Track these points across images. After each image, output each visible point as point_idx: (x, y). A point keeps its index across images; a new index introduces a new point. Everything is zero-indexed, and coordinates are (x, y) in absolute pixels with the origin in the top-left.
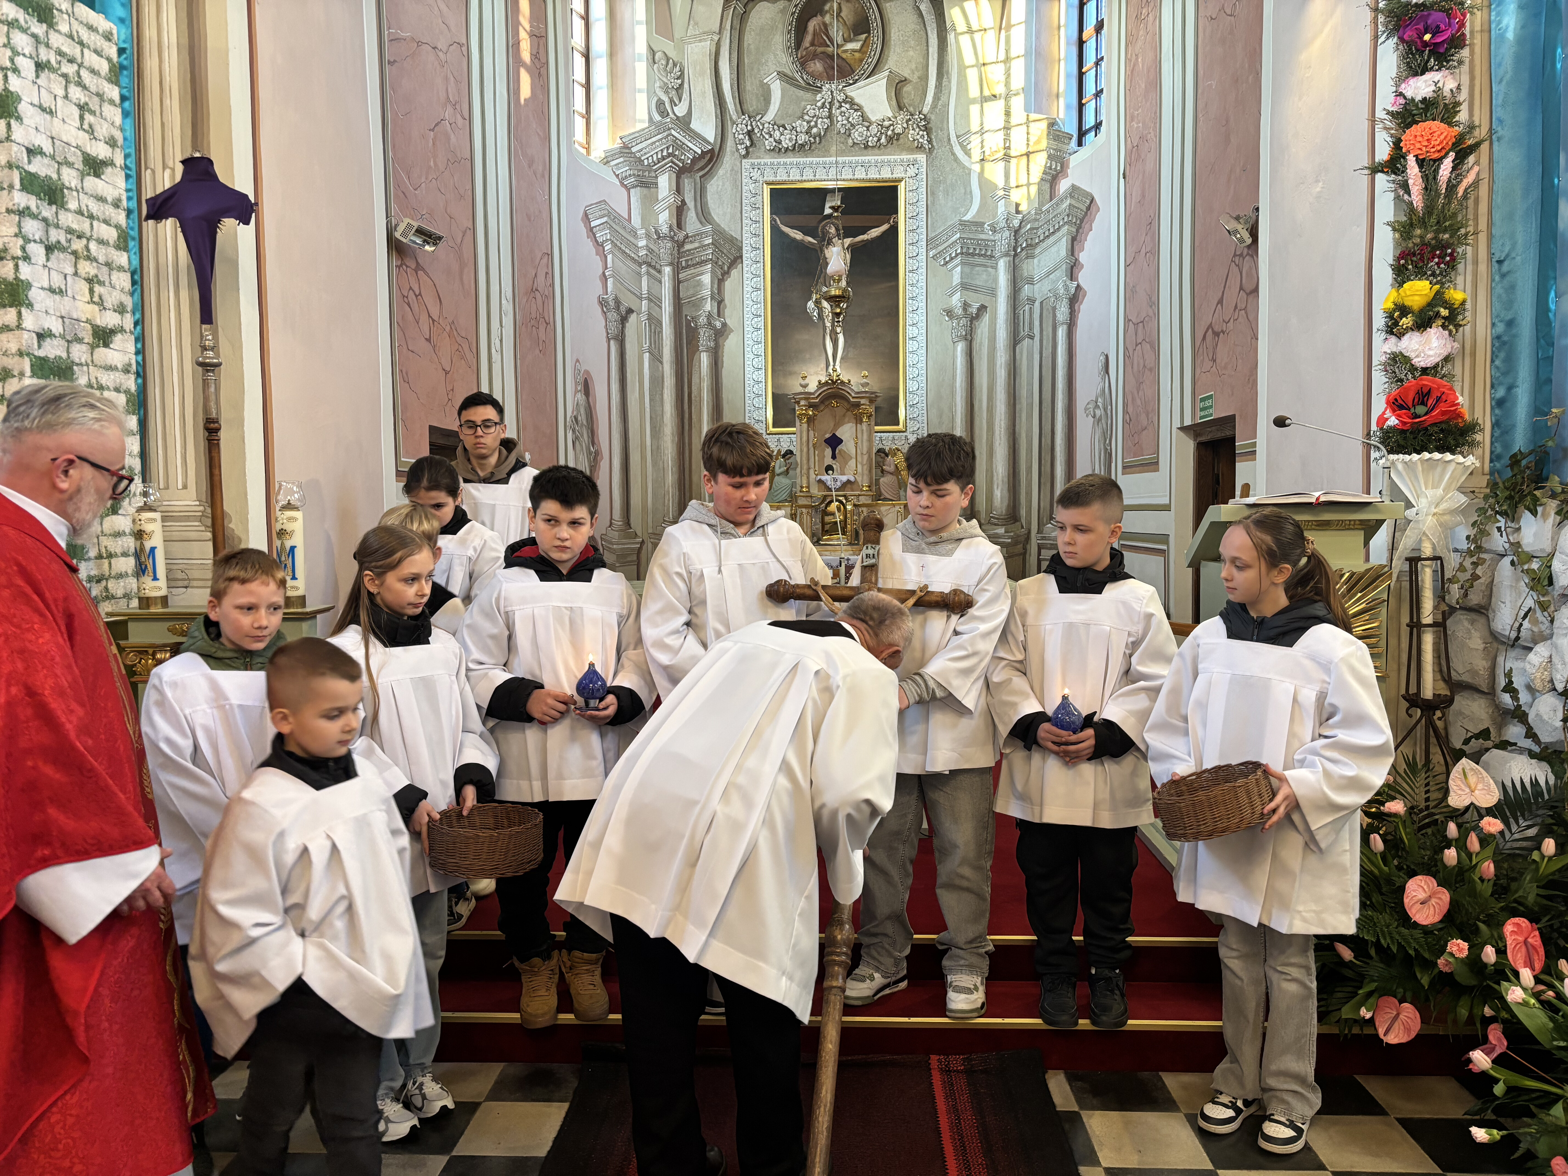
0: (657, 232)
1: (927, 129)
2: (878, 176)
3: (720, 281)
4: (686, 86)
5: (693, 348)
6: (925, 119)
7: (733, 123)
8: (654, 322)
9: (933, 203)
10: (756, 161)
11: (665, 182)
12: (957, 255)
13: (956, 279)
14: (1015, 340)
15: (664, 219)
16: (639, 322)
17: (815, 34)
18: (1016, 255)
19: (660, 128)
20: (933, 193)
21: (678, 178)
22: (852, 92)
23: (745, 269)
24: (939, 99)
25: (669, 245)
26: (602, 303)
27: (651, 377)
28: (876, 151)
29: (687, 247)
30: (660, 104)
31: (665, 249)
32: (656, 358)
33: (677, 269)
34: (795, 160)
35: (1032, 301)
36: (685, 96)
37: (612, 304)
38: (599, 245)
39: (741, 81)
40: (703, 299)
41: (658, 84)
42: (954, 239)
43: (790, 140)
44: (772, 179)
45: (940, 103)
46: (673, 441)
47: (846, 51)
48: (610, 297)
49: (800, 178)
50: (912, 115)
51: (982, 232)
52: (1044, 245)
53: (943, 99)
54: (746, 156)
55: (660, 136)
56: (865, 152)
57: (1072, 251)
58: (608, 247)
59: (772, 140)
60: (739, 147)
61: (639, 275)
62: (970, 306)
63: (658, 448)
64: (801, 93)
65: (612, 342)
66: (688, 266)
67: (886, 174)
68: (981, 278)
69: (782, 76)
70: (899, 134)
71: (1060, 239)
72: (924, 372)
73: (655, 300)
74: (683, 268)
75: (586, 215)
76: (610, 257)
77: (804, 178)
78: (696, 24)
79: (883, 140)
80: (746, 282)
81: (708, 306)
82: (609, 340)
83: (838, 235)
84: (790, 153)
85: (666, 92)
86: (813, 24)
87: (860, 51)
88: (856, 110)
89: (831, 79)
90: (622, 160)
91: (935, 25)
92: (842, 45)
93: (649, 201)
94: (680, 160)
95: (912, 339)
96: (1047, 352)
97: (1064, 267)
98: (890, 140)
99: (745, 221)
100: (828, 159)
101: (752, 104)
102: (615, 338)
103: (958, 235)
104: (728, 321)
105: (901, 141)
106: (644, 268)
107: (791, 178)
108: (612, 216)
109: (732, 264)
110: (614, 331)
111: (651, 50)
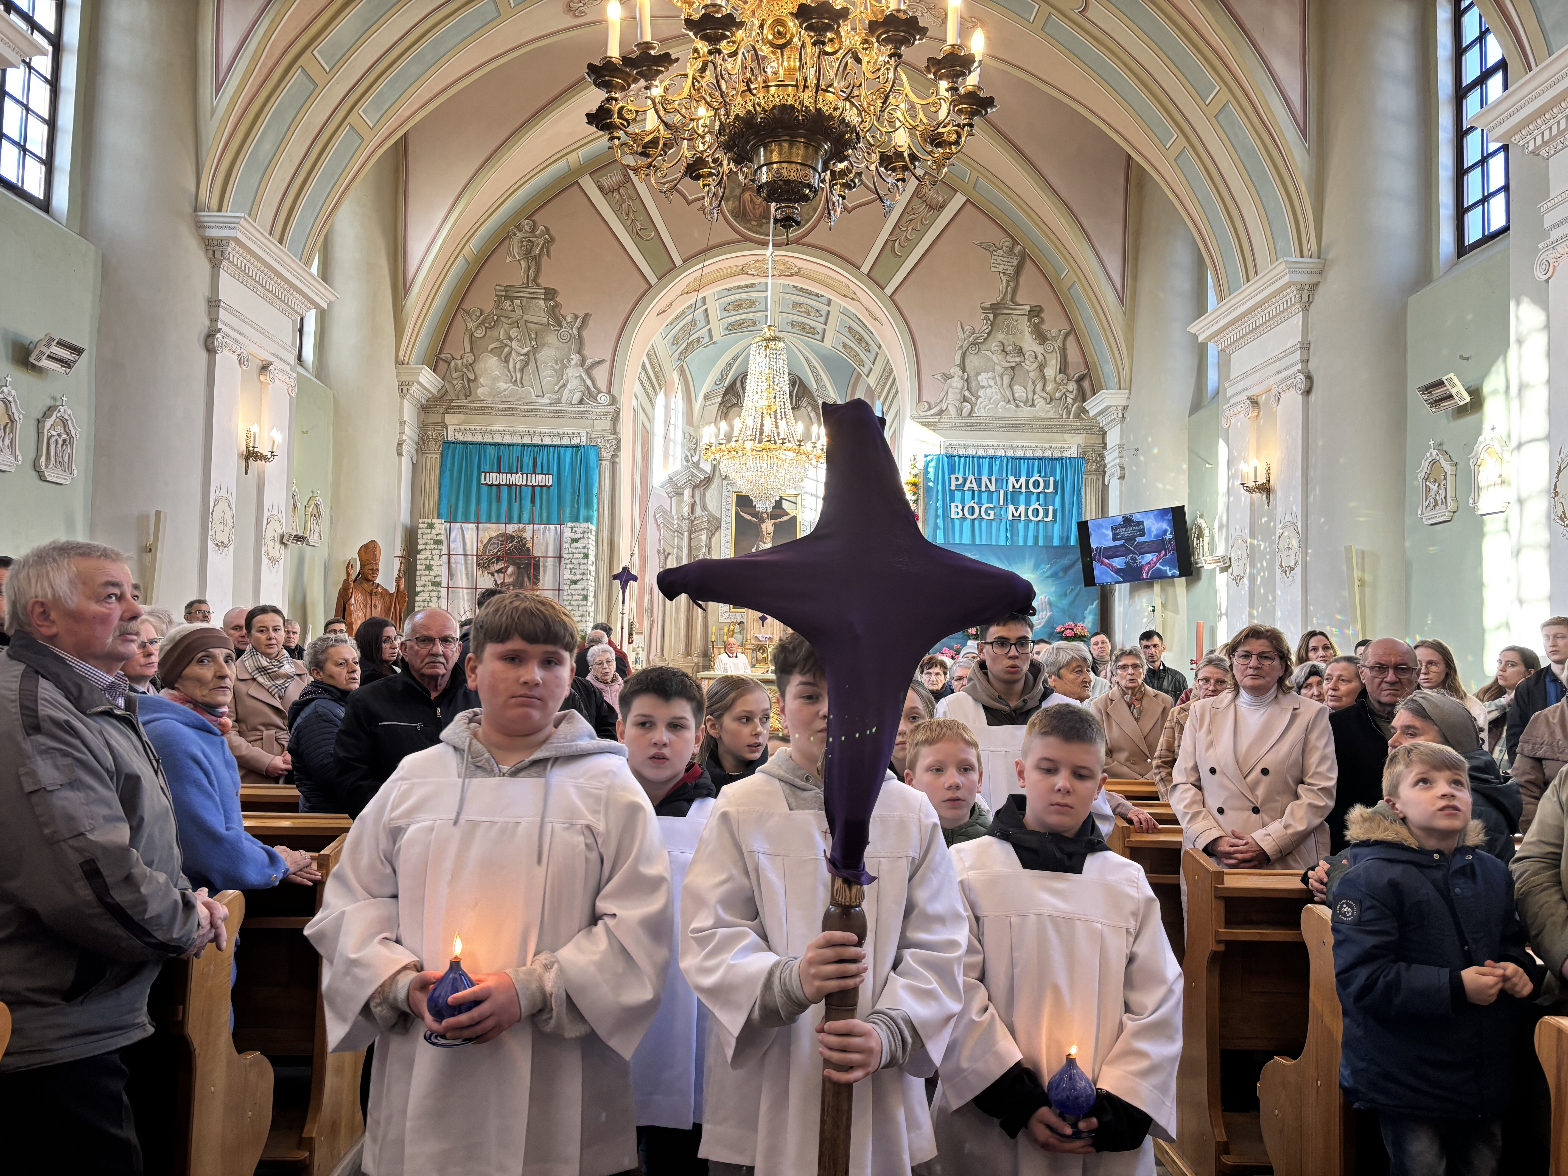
0: (682, 517)
3: (710, 539)
4: (698, 447)
8: (679, 558)
10: (730, 481)
11: (687, 493)
15: (686, 510)
19: (686, 468)
21: (693, 491)
23: (722, 532)
25: (687, 522)
26: (659, 552)
29: (696, 522)
30: (687, 456)
31: (685, 524)
33: (691, 533)
36: (698, 452)
37: (662, 551)
38: (658, 526)
40: (701, 547)
41: (686, 448)
44: (736, 491)
48: (661, 548)
54: (725, 479)
55: (686, 472)
58: (662, 526)
60: (722, 474)
61: (674, 537)
66: (696, 532)
73: (680, 548)
74: (693, 532)
75: (654, 513)
76: (662, 530)
78: (705, 420)
80: (722, 538)
81: (704, 550)
83: (768, 518)
85: (690, 451)
90: (669, 485)
93: (680, 502)
94: (694, 482)
99: (723, 510)
102: (663, 567)
104: (713, 557)
106: (676, 533)
108: (665, 512)
109: (716, 530)
110: (662, 564)
111: (684, 433)
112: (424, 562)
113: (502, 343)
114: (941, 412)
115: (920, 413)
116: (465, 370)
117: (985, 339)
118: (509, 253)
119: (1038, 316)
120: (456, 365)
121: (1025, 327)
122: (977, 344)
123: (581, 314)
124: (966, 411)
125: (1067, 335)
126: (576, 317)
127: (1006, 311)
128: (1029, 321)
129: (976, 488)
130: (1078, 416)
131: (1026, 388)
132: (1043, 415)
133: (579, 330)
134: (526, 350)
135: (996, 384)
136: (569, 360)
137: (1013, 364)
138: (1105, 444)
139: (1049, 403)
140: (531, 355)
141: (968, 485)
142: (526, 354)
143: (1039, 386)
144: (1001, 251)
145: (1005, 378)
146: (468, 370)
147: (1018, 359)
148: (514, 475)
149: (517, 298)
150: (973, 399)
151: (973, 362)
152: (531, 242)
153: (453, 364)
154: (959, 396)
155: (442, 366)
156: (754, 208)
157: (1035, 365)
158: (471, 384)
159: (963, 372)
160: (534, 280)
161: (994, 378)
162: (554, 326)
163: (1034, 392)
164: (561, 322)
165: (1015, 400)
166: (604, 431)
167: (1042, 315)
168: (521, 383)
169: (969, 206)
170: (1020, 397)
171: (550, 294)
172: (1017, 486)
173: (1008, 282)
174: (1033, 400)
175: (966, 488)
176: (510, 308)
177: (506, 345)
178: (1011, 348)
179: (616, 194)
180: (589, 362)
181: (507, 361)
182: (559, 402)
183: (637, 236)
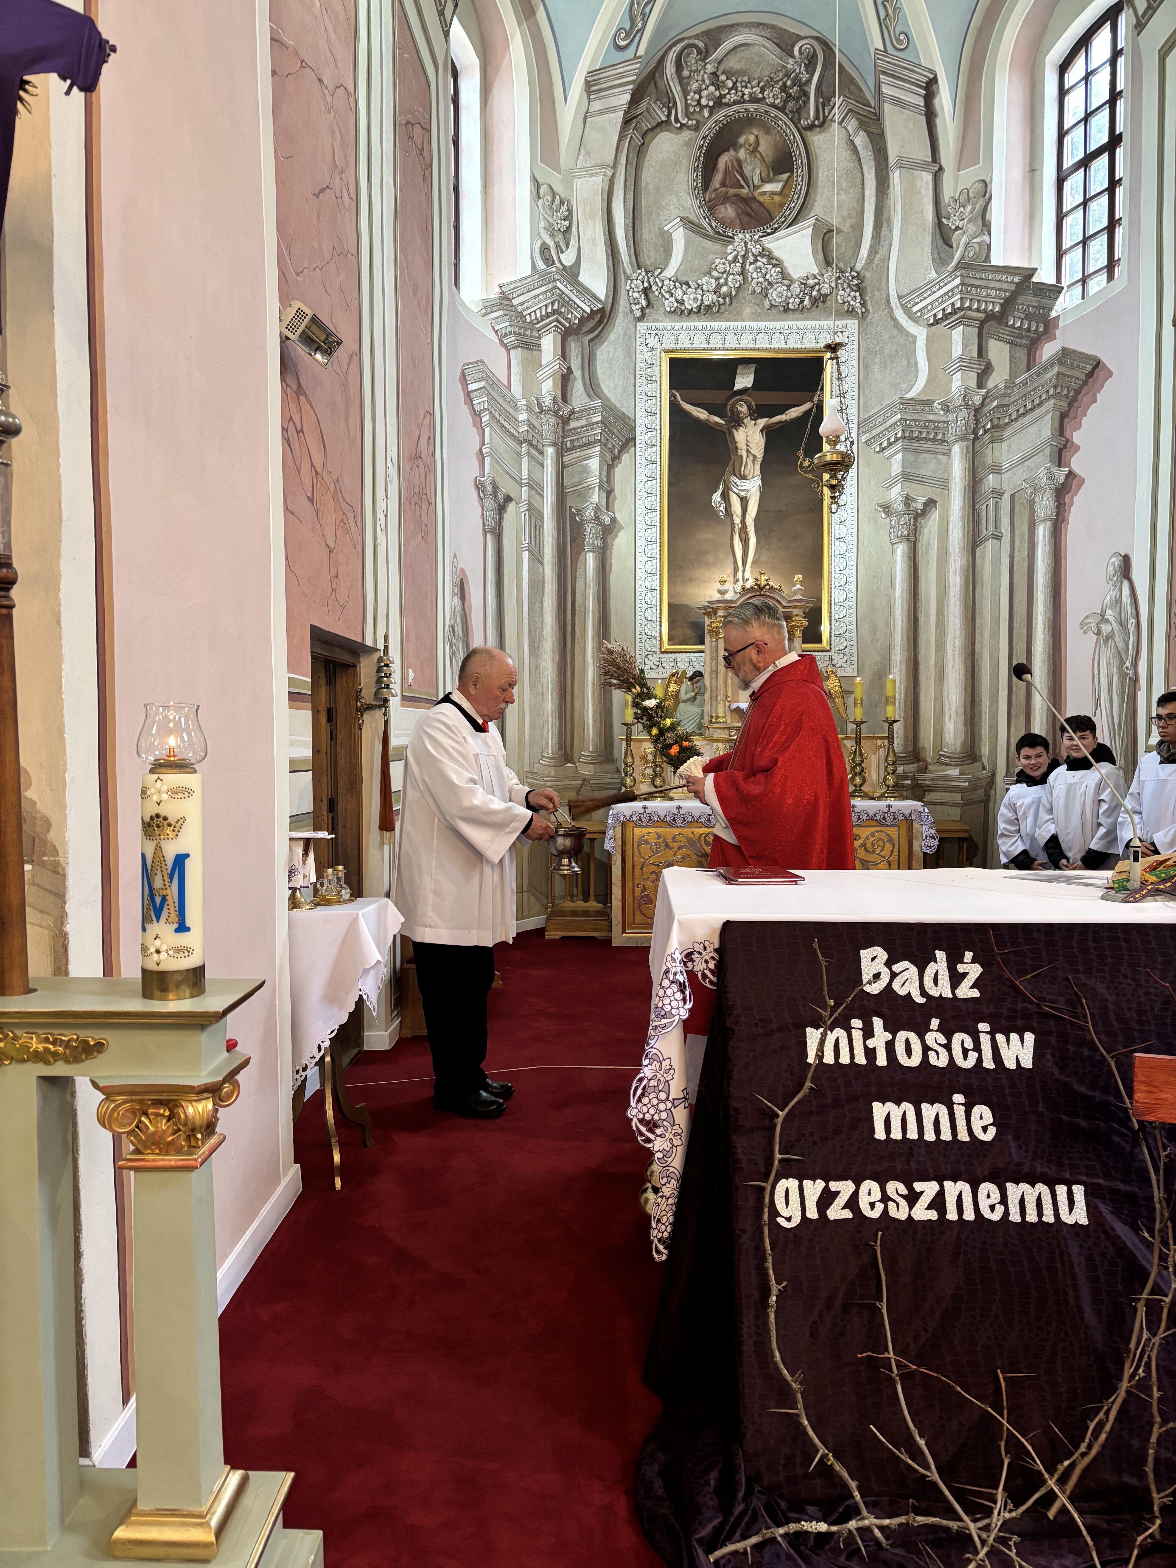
0: (539, 404)
1: (859, 289)
2: (799, 345)
3: (609, 468)
4: (574, 229)
5: (578, 547)
6: (857, 277)
7: (628, 278)
8: (535, 513)
9: (866, 378)
10: (654, 325)
11: (549, 343)
12: (897, 440)
13: (896, 468)
14: (974, 541)
15: (548, 389)
16: (518, 513)
17: (726, 172)
18: (976, 438)
19: (544, 278)
20: (866, 367)
21: (564, 341)
22: (769, 243)
23: (638, 453)
24: (876, 252)
25: (553, 420)
26: (479, 487)
27: (530, 581)
28: (798, 315)
29: (573, 424)
30: (545, 248)
31: (548, 425)
32: (537, 557)
33: (562, 450)
34: (700, 324)
35: (998, 494)
36: (573, 242)
37: (489, 488)
38: (476, 415)
39: (638, 228)
40: (590, 488)
41: (542, 224)
42: (893, 420)
43: (695, 300)
44: (671, 346)
45: (878, 257)
46: (553, 660)
47: (764, 193)
48: (487, 480)
49: (706, 346)
50: (842, 272)
51: (931, 412)
52: (1016, 425)
53: (882, 251)
54: (641, 318)
55: (544, 289)
56: (785, 316)
57: (1061, 430)
58: (486, 418)
59: (672, 299)
60: (634, 307)
61: (519, 454)
62: (914, 500)
63: (537, 667)
64: (709, 244)
65: (489, 536)
66: (573, 448)
67: (809, 343)
68: (929, 467)
69: (687, 222)
70: (826, 295)
71: (1041, 417)
72: (854, 579)
73: (535, 487)
74: (568, 450)
75: (463, 375)
76: (487, 431)
77: (710, 346)
78: (588, 153)
79: (807, 302)
80: (638, 470)
81: (596, 497)
82: (485, 533)
83: (750, 415)
84: (694, 316)
85: (552, 235)
86: (724, 161)
87: (780, 193)
88: (774, 266)
89: (744, 227)
90: (501, 313)
91: (872, 163)
92: (759, 187)
93: (532, 366)
94: (566, 319)
95: (840, 539)
96: (1021, 555)
97: (1048, 451)
98: (815, 301)
99: (638, 397)
100: (739, 324)
101: (650, 256)
102: (492, 532)
103: (899, 416)
104: (618, 516)
105: (828, 303)
106: (525, 447)
107: (695, 346)
108: (491, 380)
109: (623, 448)
110: (491, 522)
111: (536, 183)
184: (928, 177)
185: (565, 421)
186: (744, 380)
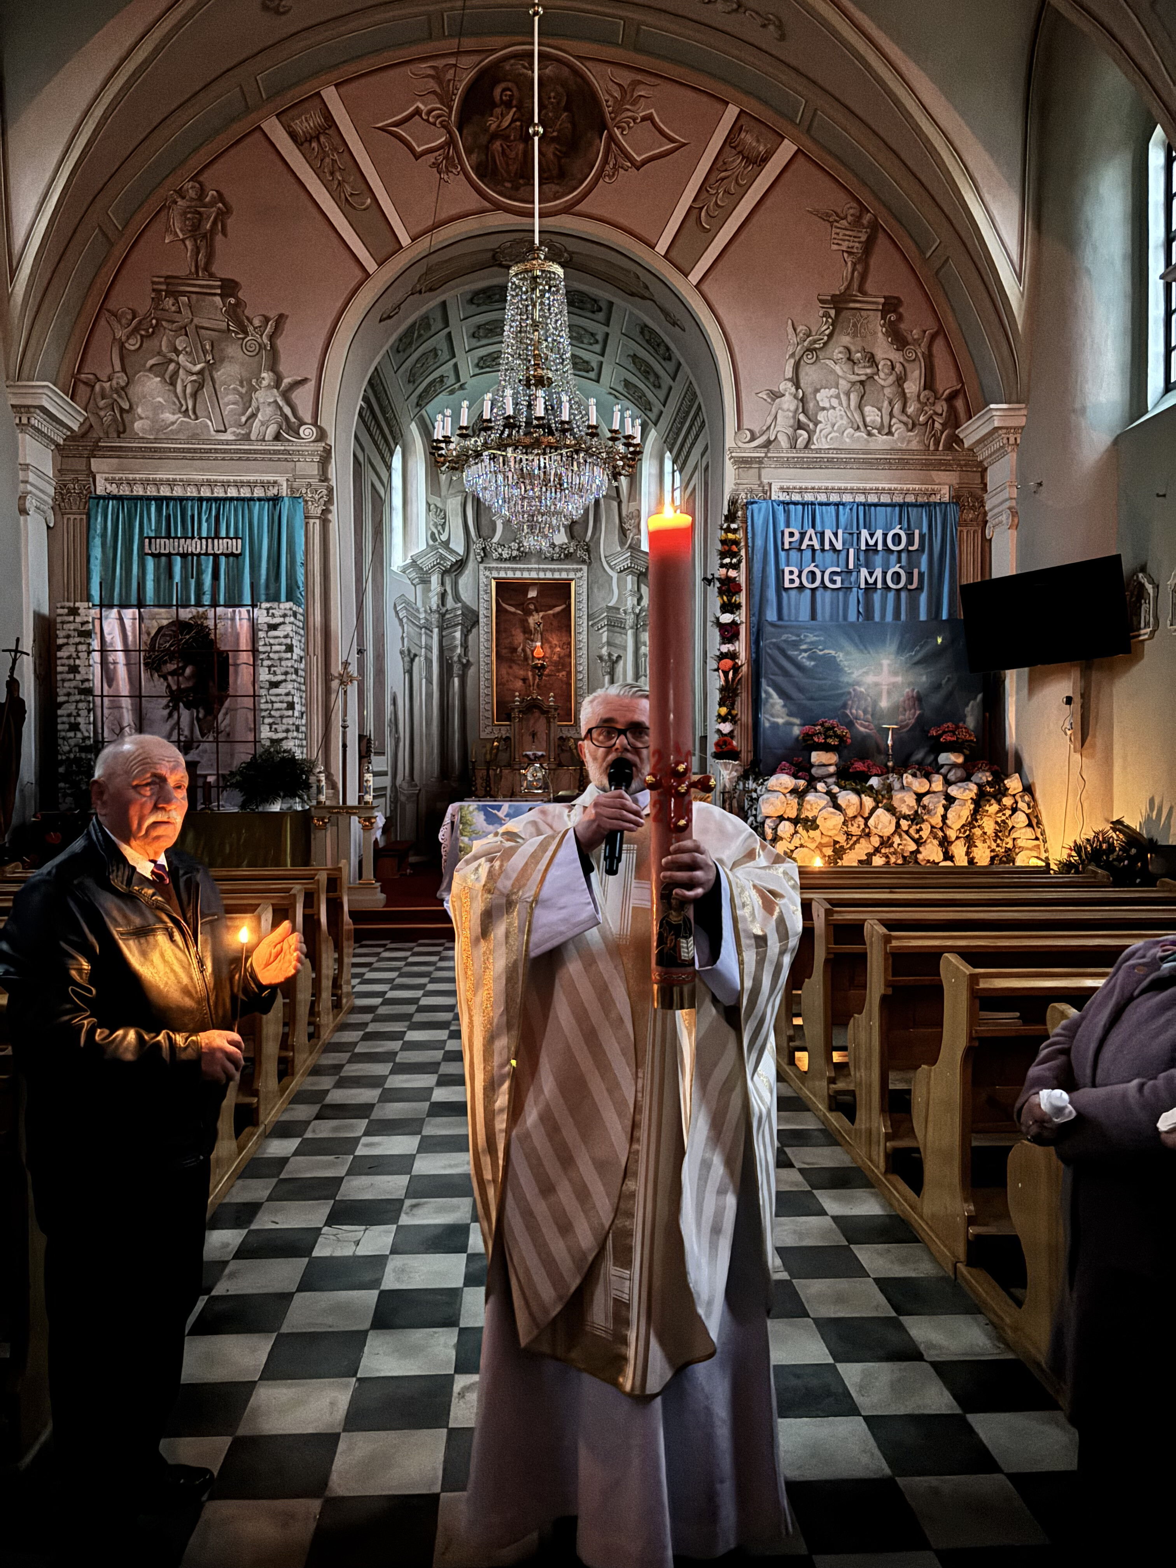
0: (430, 609)
1: (588, 551)
2: (559, 577)
3: (465, 636)
4: (447, 523)
5: (450, 676)
6: (587, 546)
7: (474, 543)
8: (429, 661)
9: (591, 594)
10: (487, 566)
11: (435, 579)
12: (605, 625)
13: (604, 639)
14: (638, 676)
15: (434, 601)
16: (420, 662)
18: (637, 628)
19: (433, 548)
20: (591, 589)
21: (443, 577)
23: (481, 629)
24: (595, 535)
25: (437, 616)
26: (402, 652)
27: (425, 693)
28: (558, 562)
29: (448, 616)
30: (433, 534)
31: (435, 618)
32: (429, 681)
33: (441, 629)
34: (511, 566)
35: (646, 655)
36: (447, 529)
37: (406, 652)
38: (401, 620)
39: (479, 520)
40: (456, 647)
41: (431, 523)
42: (603, 615)
43: (508, 553)
44: (496, 576)
45: (596, 537)
46: (437, 728)
48: (405, 649)
49: (513, 576)
50: (579, 542)
51: (619, 613)
53: (597, 535)
54: (481, 562)
55: (432, 553)
56: (552, 562)
58: (405, 620)
59: (497, 553)
60: (477, 557)
61: (421, 634)
62: (612, 655)
66: (448, 628)
67: (564, 575)
68: (618, 640)
70: (571, 553)
73: (429, 648)
74: (445, 629)
75: (395, 605)
76: (406, 626)
77: (516, 576)
78: (454, 487)
79: (563, 556)
80: (481, 636)
81: (459, 651)
82: (405, 673)
83: (536, 610)
84: (508, 562)
85: (436, 528)
90: (412, 569)
93: (427, 591)
94: (444, 566)
98: (566, 556)
99: (481, 602)
100: (530, 566)
101: (485, 532)
102: (408, 672)
103: (606, 614)
104: (470, 660)
105: (573, 557)
106: (423, 630)
107: (508, 576)
108: (407, 602)
109: (473, 626)
110: (407, 668)
111: (428, 505)
112: (66, 662)
113: (165, 356)
114: (769, 443)
115: (740, 444)
116: (115, 396)
117: (825, 344)
118: (168, 229)
119: (894, 311)
120: (103, 389)
121: (877, 325)
122: (815, 349)
123: (273, 314)
124: (801, 442)
125: (933, 338)
126: (267, 320)
127: (852, 305)
128: (883, 318)
129: (817, 547)
130: (949, 447)
131: (880, 410)
132: (904, 446)
133: (271, 338)
134: (199, 367)
135: (841, 404)
136: (259, 379)
137: (863, 378)
138: (986, 485)
139: (911, 431)
140: (207, 373)
141: (806, 542)
142: (200, 373)
143: (897, 407)
144: (844, 222)
145: (852, 396)
146: (120, 396)
147: (869, 371)
148: (189, 541)
149: (183, 294)
150: (811, 425)
151: (810, 375)
152: (199, 213)
153: (97, 388)
154: (792, 421)
155: (82, 389)
156: (507, 164)
157: (892, 379)
158: (125, 415)
159: (797, 389)
160: (206, 269)
161: (838, 397)
162: (237, 333)
163: (891, 415)
164: (246, 327)
165: (866, 426)
166: (312, 477)
167: (901, 310)
168: (194, 412)
169: (801, 159)
170: (874, 421)
171: (229, 288)
172: (871, 542)
173: (854, 264)
174: (890, 426)
175: (804, 547)
176: (173, 308)
177: (171, 361)
178: (859, 355)
179: (314, 144)
180: (286, 381)
181: (173, 383)
182: (247, 438)
183: (346, 205)
184: (615, 504)
185: (443, 615)
186: (532, 594)
